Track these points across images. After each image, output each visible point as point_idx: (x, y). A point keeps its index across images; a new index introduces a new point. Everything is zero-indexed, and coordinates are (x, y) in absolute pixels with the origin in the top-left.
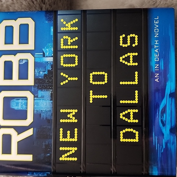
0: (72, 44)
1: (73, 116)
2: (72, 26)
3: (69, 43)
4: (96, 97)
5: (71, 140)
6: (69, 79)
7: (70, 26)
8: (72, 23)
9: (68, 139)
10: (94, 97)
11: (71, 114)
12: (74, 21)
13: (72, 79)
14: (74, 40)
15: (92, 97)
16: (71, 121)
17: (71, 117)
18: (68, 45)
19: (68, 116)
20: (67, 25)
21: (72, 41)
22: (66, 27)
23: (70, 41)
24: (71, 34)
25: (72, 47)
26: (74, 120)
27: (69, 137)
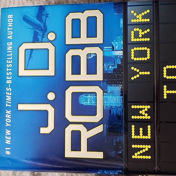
0: (143, 36)
1: (146, 112)
2: (143, 17)
3: (140, 36)
4: (171, 92)
5: (144, 137)
6: (140, 73)
7: (141, 18)
8: (143, 14)
9: (141, 136)
10: (168, 92)
11: (143, 111)
12: (146, 13)
13: (143, 73)
14: (146, 32)
15: (166, 92)
16: (143, 117)
17: (143, 114)
18: (139, 38)
19: (141, 112)
20: (137, 17)
21: (143, 33)
22: (137, 19)
23: (141, 33)
24: (142, 25)
25: (143, 40)
26: (147, 117)
27: (141, 134)
